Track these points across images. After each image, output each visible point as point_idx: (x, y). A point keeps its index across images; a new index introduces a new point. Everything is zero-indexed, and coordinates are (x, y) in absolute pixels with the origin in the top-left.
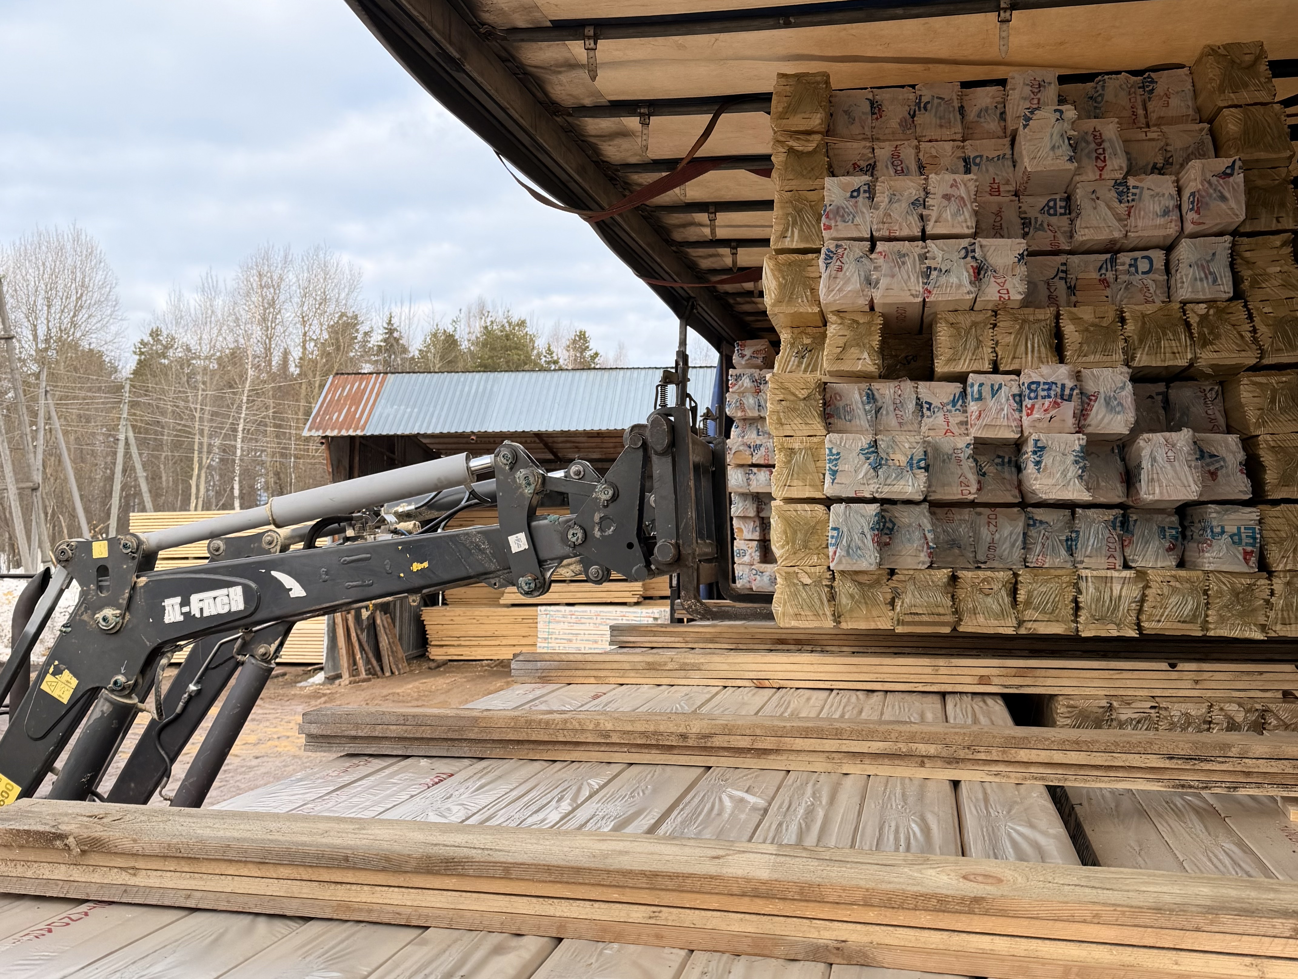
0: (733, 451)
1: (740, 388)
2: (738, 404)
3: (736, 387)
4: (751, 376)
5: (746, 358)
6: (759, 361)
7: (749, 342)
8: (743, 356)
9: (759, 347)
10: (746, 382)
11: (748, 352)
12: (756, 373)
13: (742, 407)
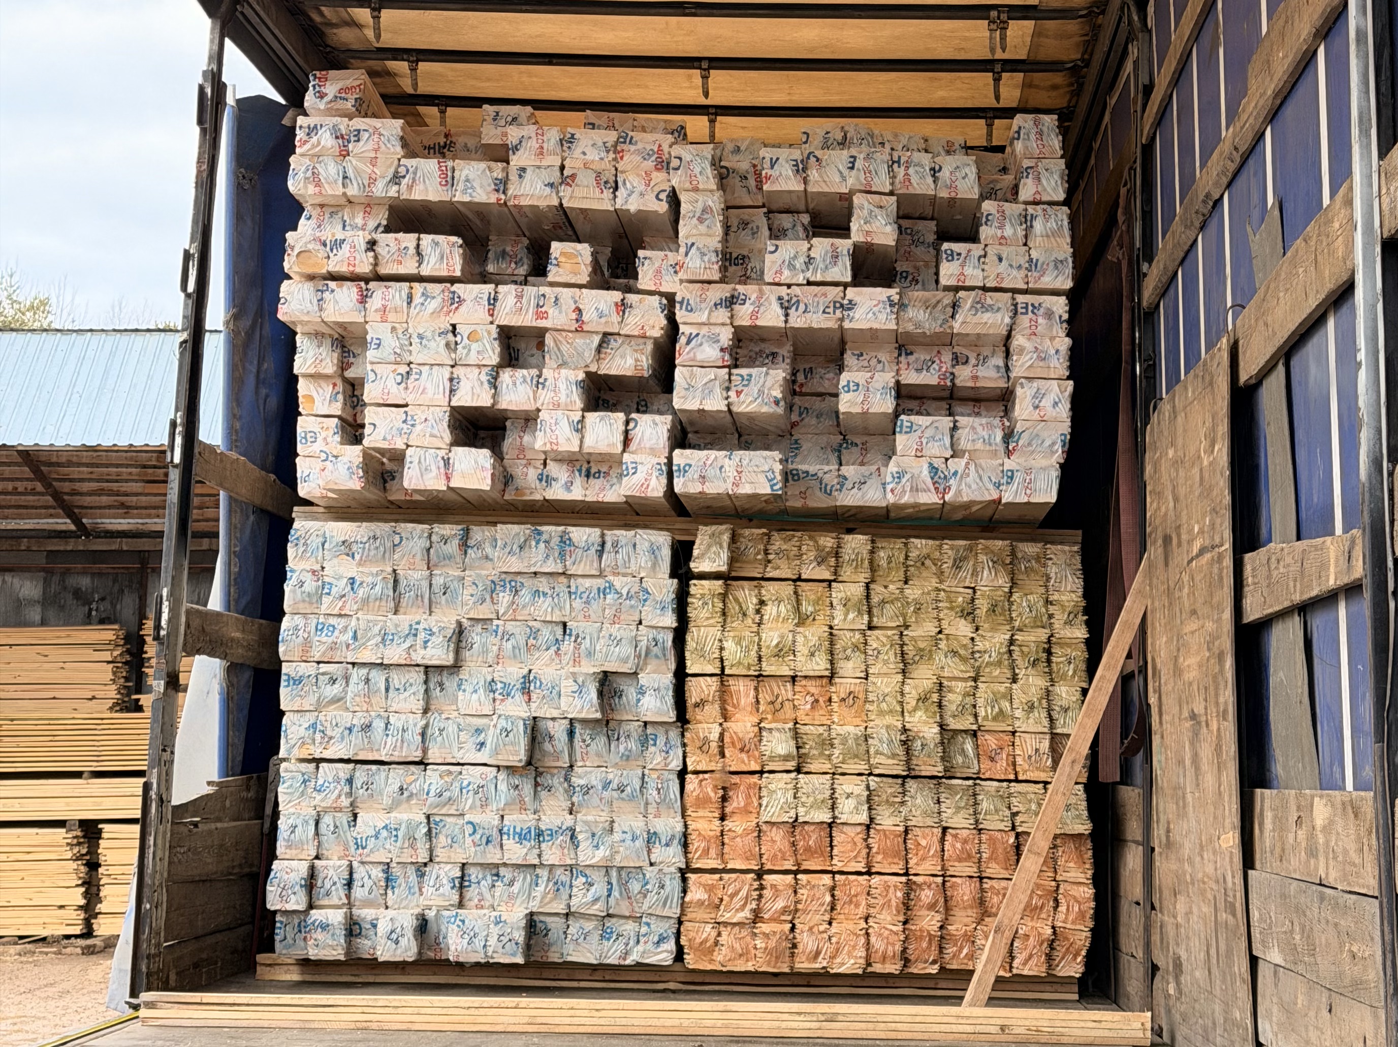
0: (296, 251)
1: (313, 147)
2: (309, 174)
3: (307, 146)
4: (335, 129)
5: (326, 99)
6: (349, 105)
7: (332, 73)
8: (322, 96)
9: (349, 83)
10: (326, 139)
11: (331, 89)
12: (344, 124)
13: (315, 178)
